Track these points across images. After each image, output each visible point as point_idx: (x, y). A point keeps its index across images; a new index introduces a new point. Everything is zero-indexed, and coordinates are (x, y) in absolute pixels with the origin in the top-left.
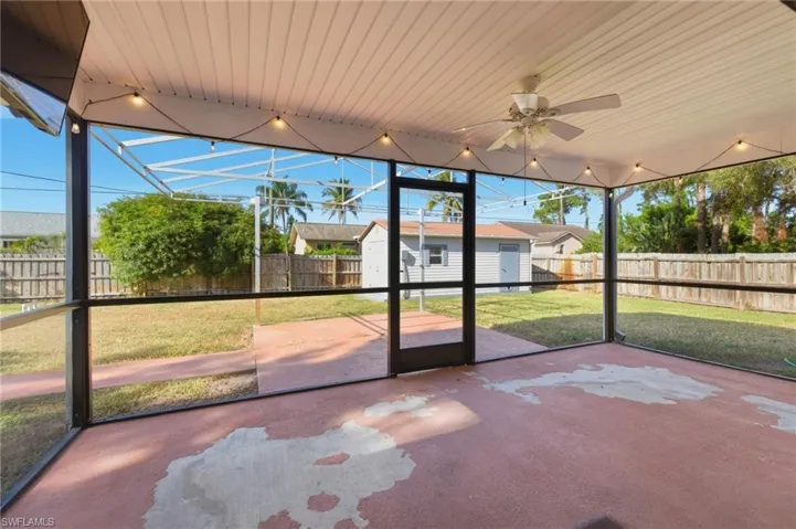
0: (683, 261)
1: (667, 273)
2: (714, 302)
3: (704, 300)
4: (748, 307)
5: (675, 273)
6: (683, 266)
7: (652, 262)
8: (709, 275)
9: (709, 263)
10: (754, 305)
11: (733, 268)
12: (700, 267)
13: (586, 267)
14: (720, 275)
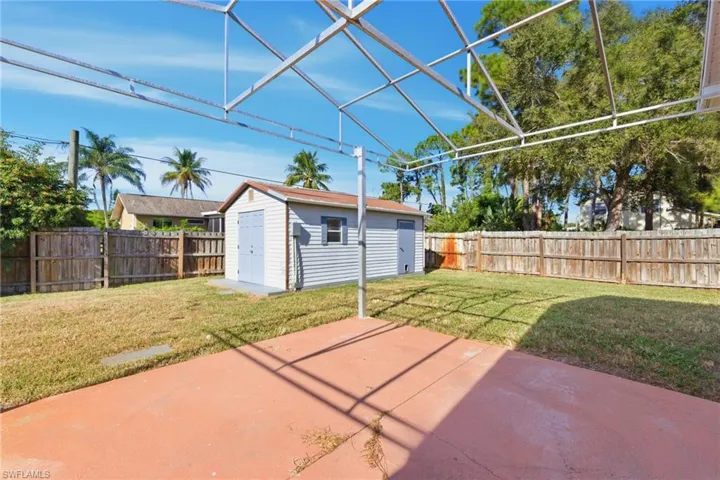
0: (568, 239)
1: (552, 250)
2: (596, 277)
3: (587, 276)
4: (629, 281)
5: (560, 250)
6: (568, 243)
7: (538, 240)
8: (592, 250)
9: (592, 240)
10: (634, 279)
11: (615, 244)
12: (584, 244)
13: (470, 246)
14: (602, 252)
